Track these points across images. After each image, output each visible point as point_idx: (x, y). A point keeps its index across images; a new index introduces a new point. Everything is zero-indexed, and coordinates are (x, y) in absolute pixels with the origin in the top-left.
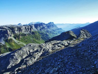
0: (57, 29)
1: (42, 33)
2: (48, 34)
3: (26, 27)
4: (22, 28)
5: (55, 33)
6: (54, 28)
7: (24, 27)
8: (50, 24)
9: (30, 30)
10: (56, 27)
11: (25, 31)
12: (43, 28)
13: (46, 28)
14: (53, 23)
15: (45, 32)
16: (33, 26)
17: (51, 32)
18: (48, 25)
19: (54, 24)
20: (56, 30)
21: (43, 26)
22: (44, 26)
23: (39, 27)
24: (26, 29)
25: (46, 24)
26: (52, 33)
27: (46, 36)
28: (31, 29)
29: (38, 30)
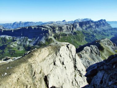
0: (110, 30)
1: (87, 33)
2: (95, 34)
3: (67, 27)
4: (63, 28)
5: (106, 34)
6: (106, 28)
7: (65, 26)
8: (100, 22)
9: (71, 30)
10: (109, 26)
11: (66, 31)
12: (91, 27)
13: (94, 27)
14: (105, 20)
15: (91, 33)
16: (78, 25)
17: (100, 32)
18: (97, 23)
19: (105, 22)
20: (107, 30)
21: (90, 24)
22: (92, 24)
23: (85, 25)
24: (68, 29)
25: (95, 22)
26: (101, 34)
27: (92, 38)
28: (73, 29)
29: (83, 29)
